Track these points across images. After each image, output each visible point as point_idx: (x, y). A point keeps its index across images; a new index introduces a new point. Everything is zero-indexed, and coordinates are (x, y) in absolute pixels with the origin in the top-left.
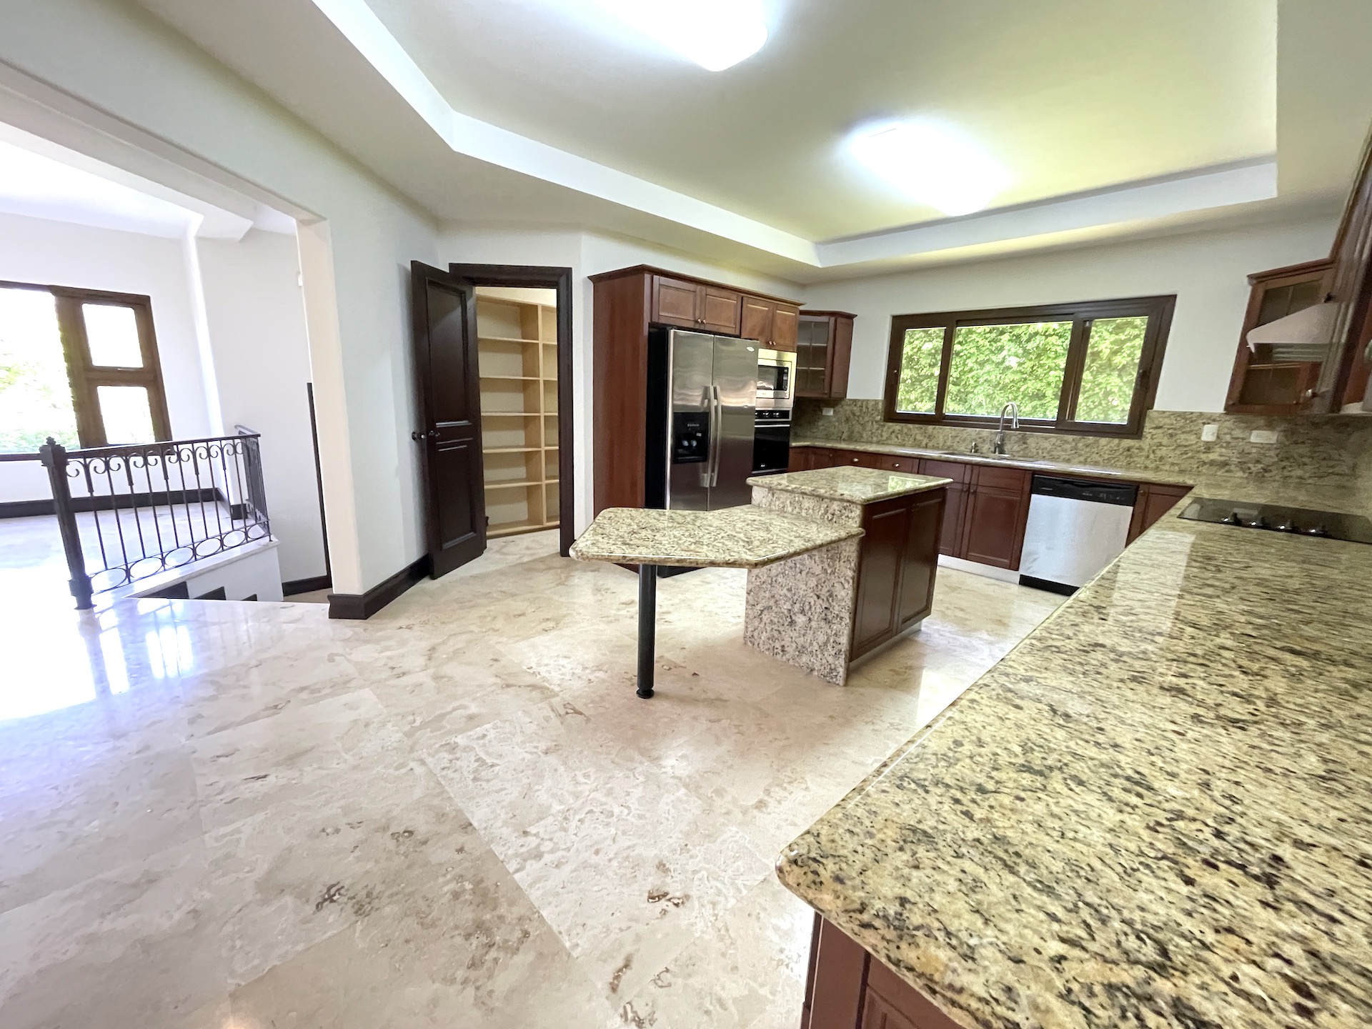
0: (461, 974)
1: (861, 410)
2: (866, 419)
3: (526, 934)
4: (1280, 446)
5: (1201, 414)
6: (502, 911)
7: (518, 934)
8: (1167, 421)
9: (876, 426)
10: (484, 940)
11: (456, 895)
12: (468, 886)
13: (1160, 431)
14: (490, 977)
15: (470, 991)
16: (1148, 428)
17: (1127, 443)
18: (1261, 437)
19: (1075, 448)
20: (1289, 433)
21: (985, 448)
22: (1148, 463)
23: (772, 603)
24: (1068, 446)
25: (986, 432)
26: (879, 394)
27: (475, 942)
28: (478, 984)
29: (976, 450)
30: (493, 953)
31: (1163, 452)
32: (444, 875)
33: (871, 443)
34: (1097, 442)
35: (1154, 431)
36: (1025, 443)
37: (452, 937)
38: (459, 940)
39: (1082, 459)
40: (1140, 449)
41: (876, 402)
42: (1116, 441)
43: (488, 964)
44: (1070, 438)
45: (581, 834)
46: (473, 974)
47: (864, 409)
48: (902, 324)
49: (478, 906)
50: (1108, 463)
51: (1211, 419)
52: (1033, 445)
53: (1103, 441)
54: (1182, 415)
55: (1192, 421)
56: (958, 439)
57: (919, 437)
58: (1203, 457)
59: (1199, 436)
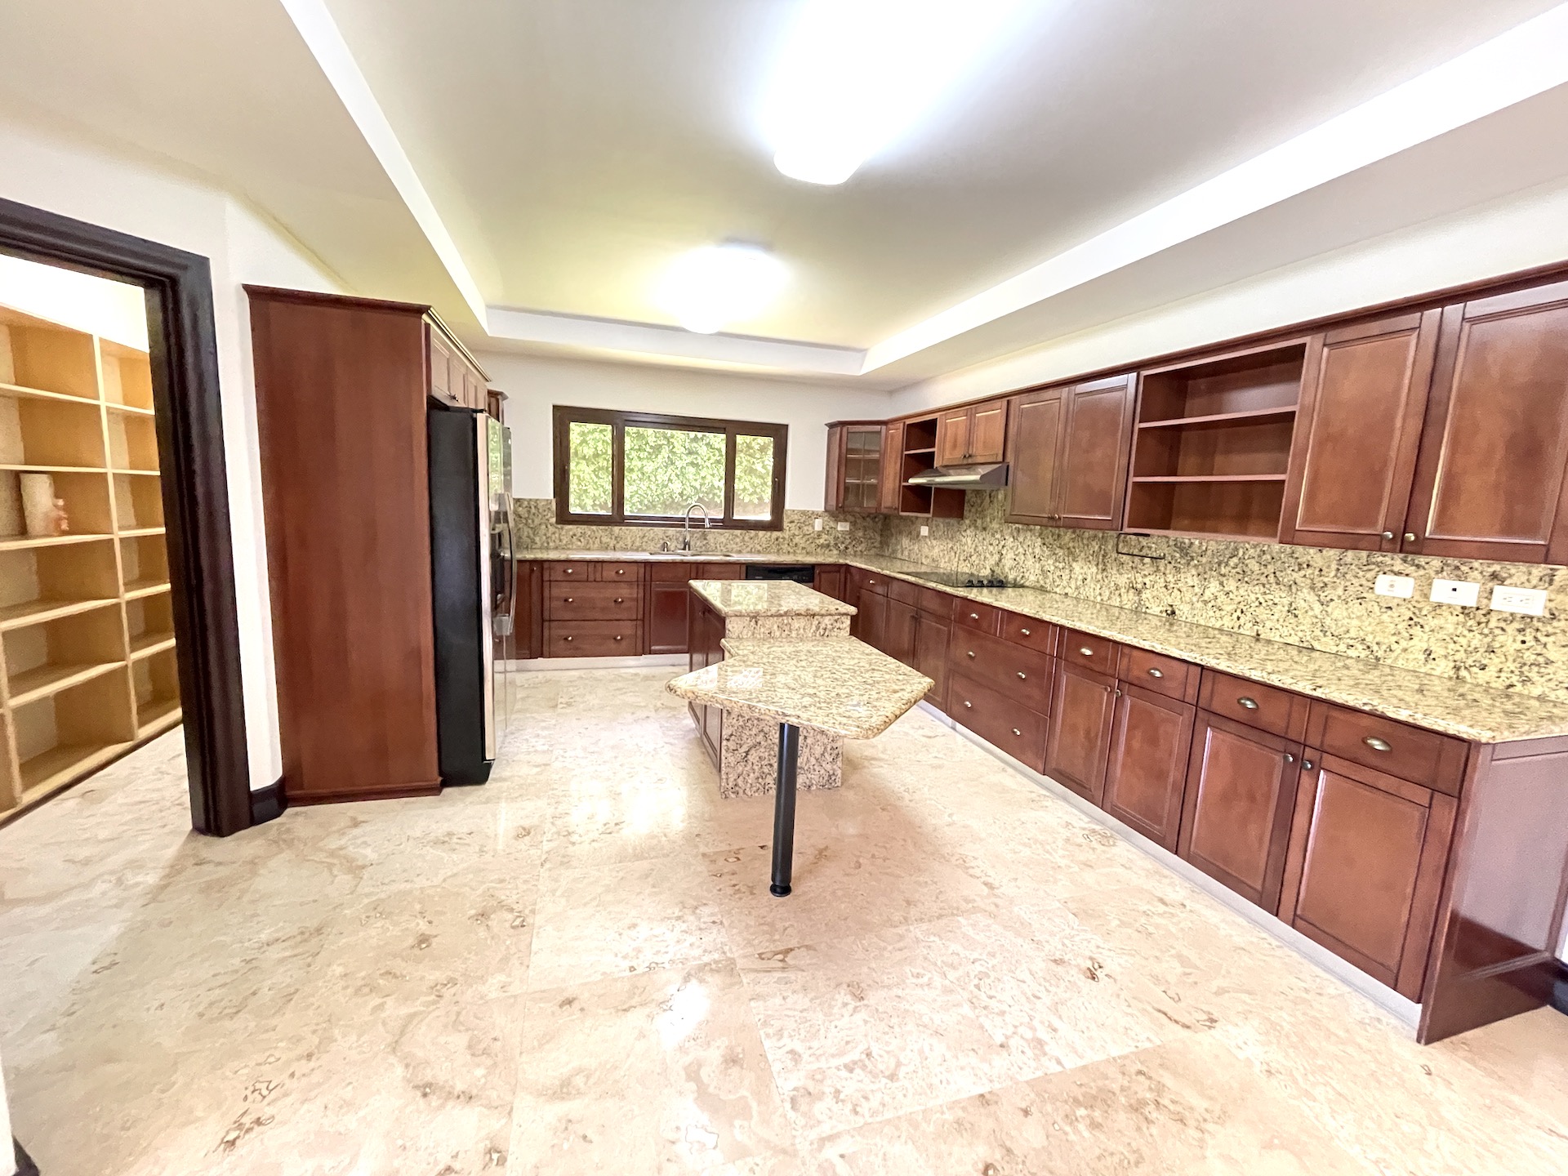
0: (1192, 1132)
1: (529, 512)
2: (537, 521)
3: (1140, 1072)
4: (851, 532)
5: (813, 512)
6: (1115, 1087)
7: (1141, 1078)
8: (796, 517)
9: (551, 529)
10: (1152, 1107)
11: (1095, 1125)
12: (1081, 1112)
13: (793, 524)
14: (1192, 1109)
15: (1210, 1127)
16: (786, 524)
17: (776, 534)
18: (842, 527)
19: (743, 540)
20: (853, 524)
21: (672, 545)
22: (789, 549)
23: (760, 738)
24: (738, 540)
25: (671, 531)
26: (547, 492)
27: (1154, 1115)
28: (1201, 1119)
29: (664, 547)
30: (1165, 1101)
31: (796, 540)
32: (1066, 1134)
33: (547, 548)
34: (757, 535)
35: (790, 525)
36: (705, 539)
37: (1151, 1135)
38: (1154, 1130)
39: (749, 549)
40: (784, 538)
41: (548, 502)
42: (769, 533)
43: (1179, 1109)
44: (738, 532)
45: (1011, 1002)
46: (1191, 1123)
47: (533, 510)
48: (564, 417)
49: (1109, 1106)
50: (766, 551)
51: (818, 516)
52: (712, 541)
53: (761, 533)
54: (804, 513)
55: (809, 516)
56: (645, 539)
57: (604, 540)
58: (817, 541)
59: (813, 527)
